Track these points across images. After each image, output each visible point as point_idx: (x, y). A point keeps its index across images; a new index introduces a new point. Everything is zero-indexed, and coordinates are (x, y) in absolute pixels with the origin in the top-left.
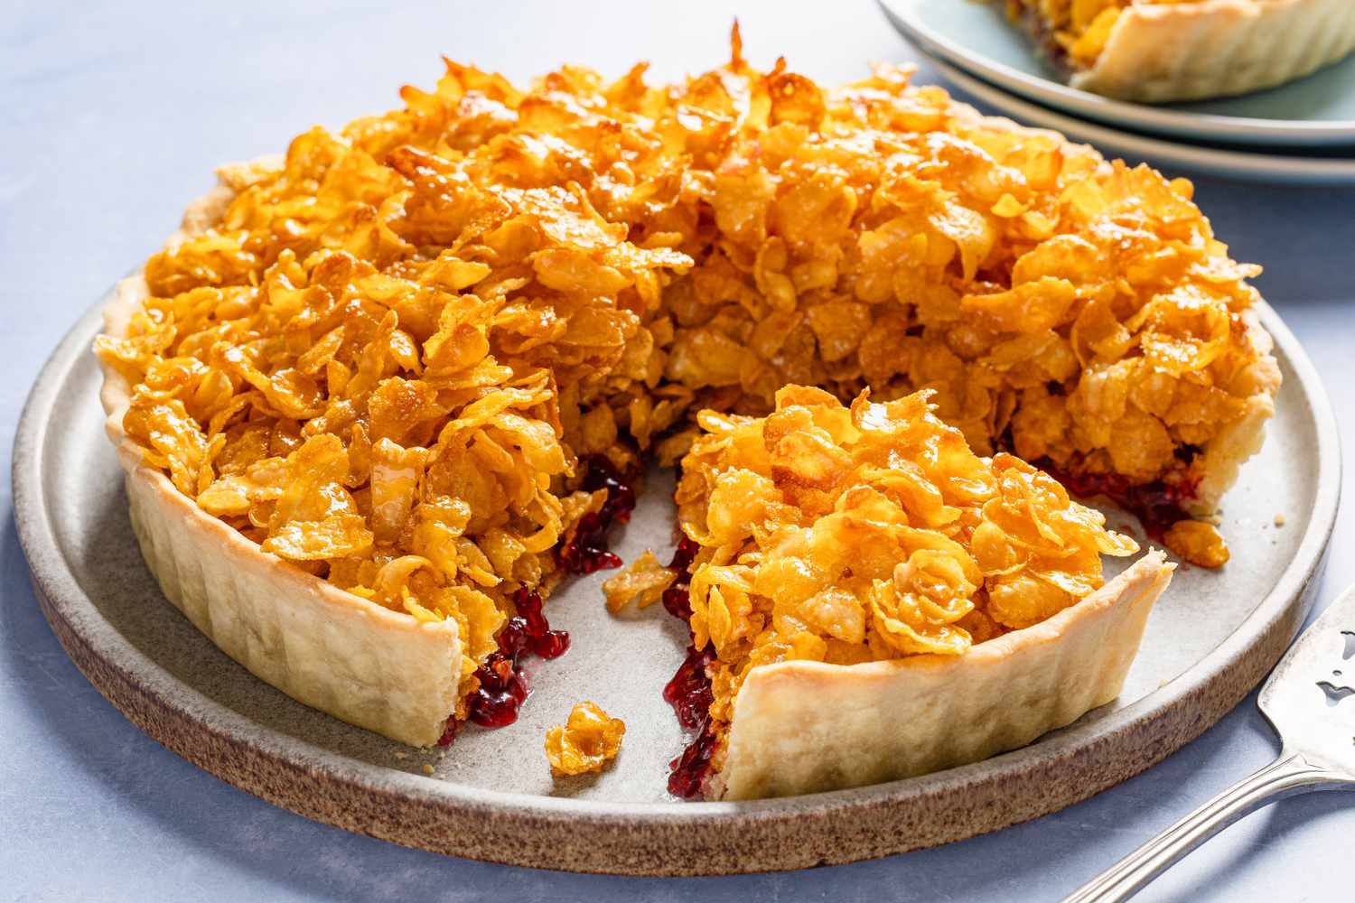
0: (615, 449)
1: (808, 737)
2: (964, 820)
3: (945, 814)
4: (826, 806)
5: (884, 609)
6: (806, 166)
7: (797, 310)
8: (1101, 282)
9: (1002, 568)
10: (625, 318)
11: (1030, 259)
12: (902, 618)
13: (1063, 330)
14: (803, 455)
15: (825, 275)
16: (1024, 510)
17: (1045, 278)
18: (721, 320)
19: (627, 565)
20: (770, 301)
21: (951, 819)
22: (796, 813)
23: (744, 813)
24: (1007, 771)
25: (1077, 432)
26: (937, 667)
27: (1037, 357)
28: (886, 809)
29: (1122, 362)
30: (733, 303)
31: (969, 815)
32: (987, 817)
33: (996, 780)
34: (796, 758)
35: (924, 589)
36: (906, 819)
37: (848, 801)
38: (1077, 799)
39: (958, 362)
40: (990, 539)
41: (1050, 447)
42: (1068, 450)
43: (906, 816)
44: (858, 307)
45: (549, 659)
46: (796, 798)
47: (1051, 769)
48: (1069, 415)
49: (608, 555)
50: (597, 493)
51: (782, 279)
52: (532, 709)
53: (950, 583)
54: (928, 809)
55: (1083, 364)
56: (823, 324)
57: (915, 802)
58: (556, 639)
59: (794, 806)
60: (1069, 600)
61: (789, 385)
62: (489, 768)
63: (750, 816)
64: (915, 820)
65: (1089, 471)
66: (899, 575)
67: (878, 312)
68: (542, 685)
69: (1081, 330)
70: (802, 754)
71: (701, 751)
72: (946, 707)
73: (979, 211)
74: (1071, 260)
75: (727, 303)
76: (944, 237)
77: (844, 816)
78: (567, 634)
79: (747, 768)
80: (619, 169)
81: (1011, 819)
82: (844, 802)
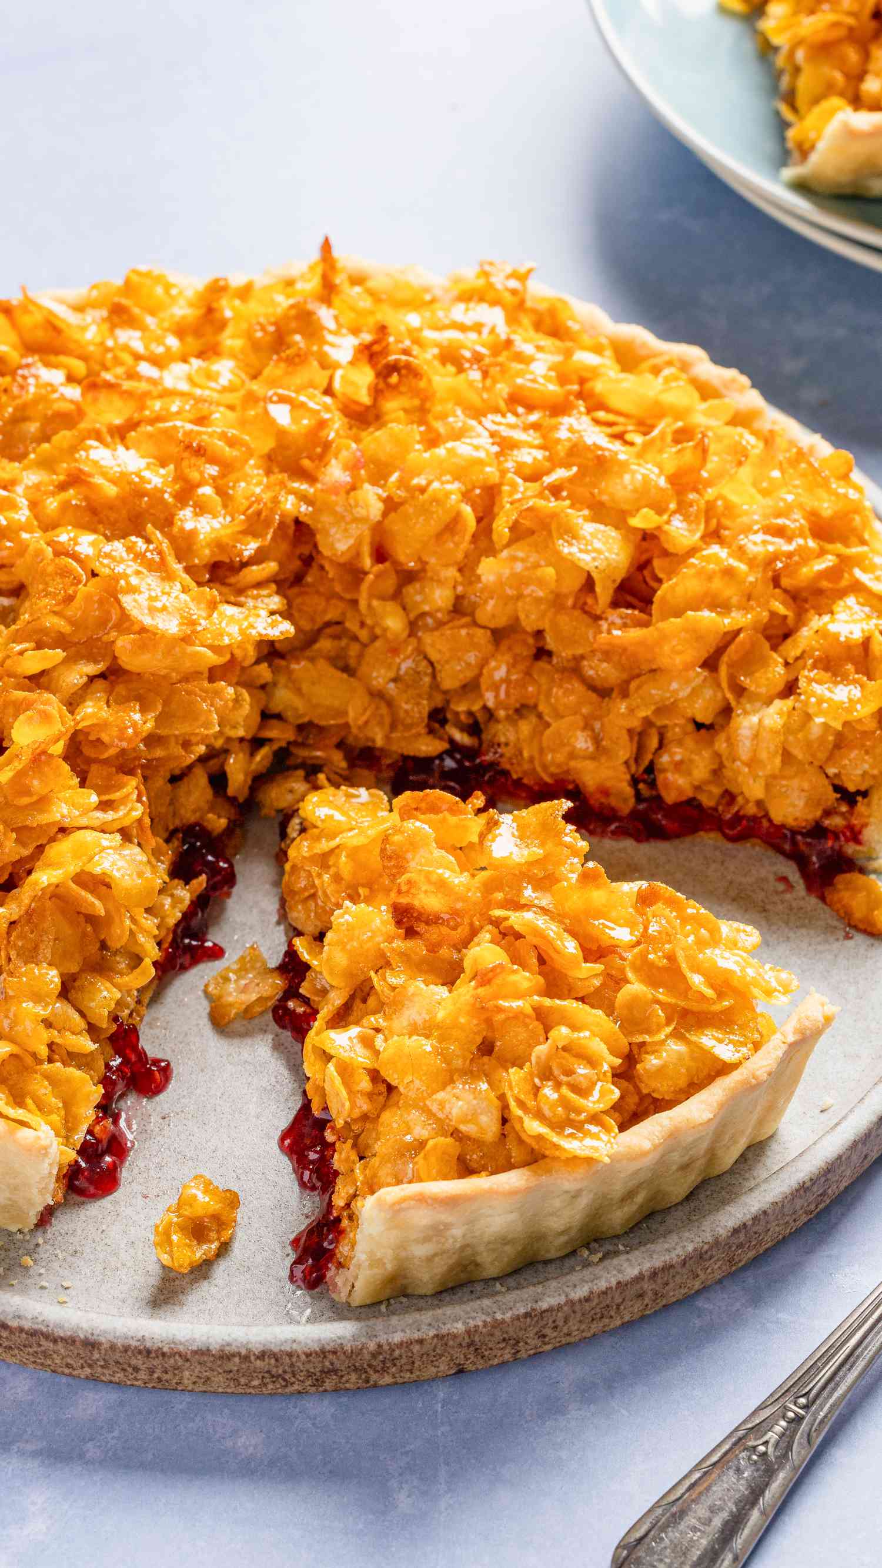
0: (210, 816)
1: (443, 1240)
2: (612, 1313)
3: (593, 1312)
4: (464, 1323)
5: (521, 1104)
6: (415, 481)
7: (410, 636)
8: (753, 609)
9: (648, 1032)
10: (217, 693)
11: (673, 588)
12: (539, 1115)
13: (710, 664)
14: (426, 892)
15: (439, 597)
16: (671, 958)
17: (690, 613)
18: (325, 644)
19: (231, 958)
20: (378, 631)
21: (599, 1316)
22: (432, 1333)
23: (376, 1336)
24: (658, 1262)
25: (727, 773)
26: (581, 1171)
27: (682, 699)
28: (528, 1320)
29: (778, 704)
30: (338, 623)
31: (618, 1308)
32: (638, 1306)
33: (647, 1274)
34: (430, 1259)
35: (564, 1079)
36: (550, 1324)
37: (488, 1314)
38: (734, 1268)
39: (594, 696)
40: (634, 1002)
41: (698, 788)
42: (716, 791)
43: (550, 1321)
44: (480, 632)
45: (150, 1098)
46: (431, 1313)
47: (706, 1252)
48: (718, 755)
49: (209, 944)
50: (194, 882)
51: (391, 607)
52: (136, 1170)
53: (592, 1062)
54: (574, 1312)
55: (733, 703)
56: (440, 651)
57: (560, 1307)
58: (157, 1074)
59: (430, 1325)
60: (724, 1069)
61: (408, 793)
62: (92, 1257)
63: (382, 1339)
64: (560, 1323)
65: (742, 813)
66: (538, 1057)
67: (498, 636)
68: (144, 1135)
69: (730, 666)
70: (435, 1255)
71: (322, 1237)
72: (591, 1196)
73: (612, 525)
74: (717, 584)
75: (328, 624)
76: (575, 566)
77: (484, 1330)
78: (168, 1065)
79: (376, 1271)
80: (203, 495)
81: (664, 1302)
82: (484, 1317)
